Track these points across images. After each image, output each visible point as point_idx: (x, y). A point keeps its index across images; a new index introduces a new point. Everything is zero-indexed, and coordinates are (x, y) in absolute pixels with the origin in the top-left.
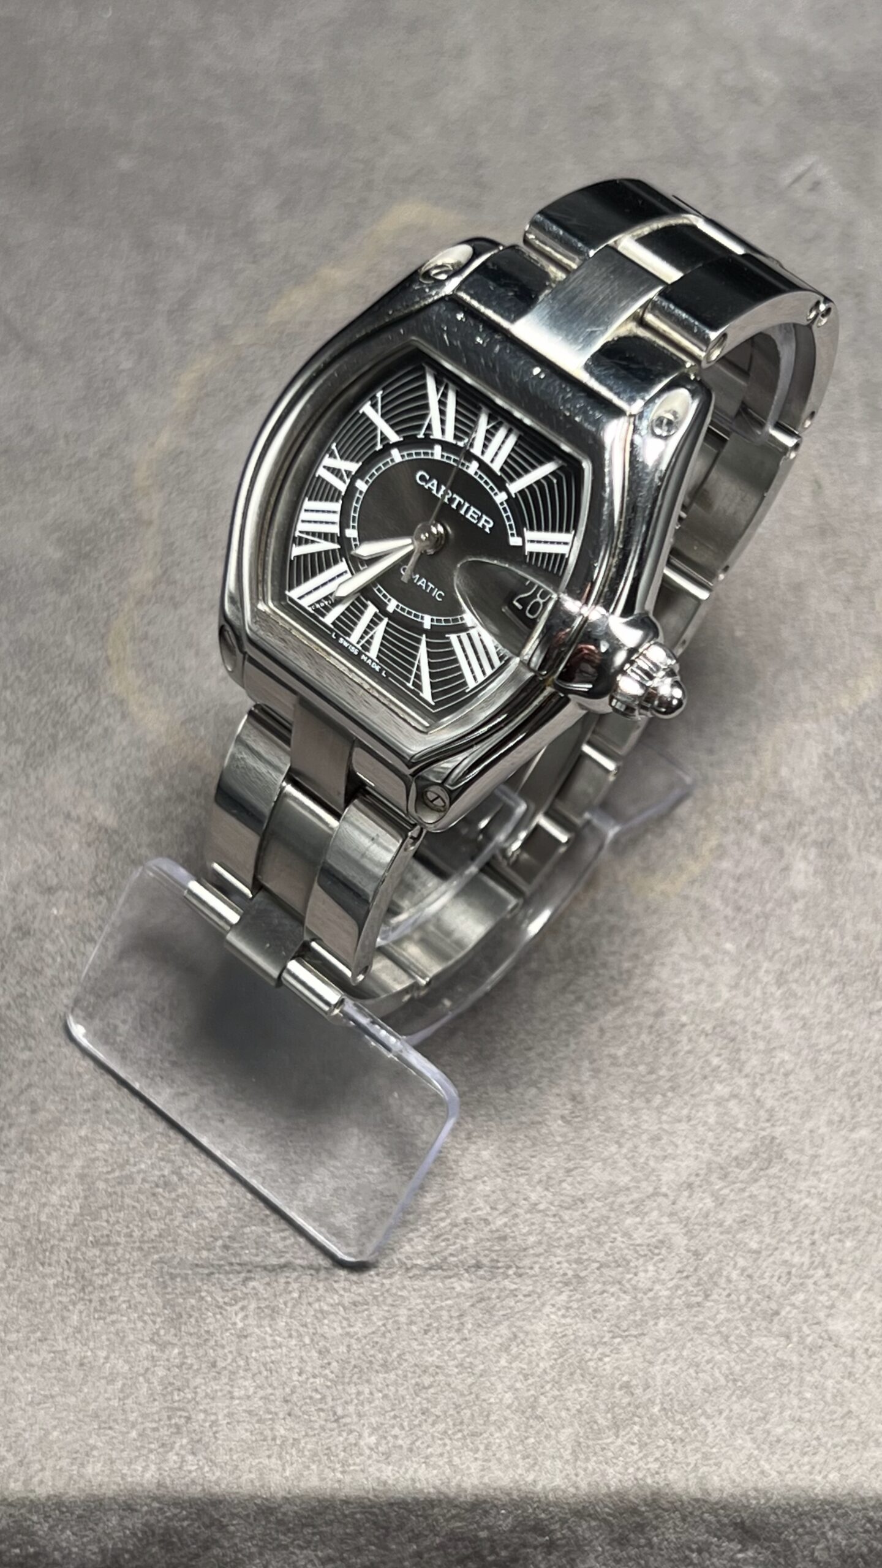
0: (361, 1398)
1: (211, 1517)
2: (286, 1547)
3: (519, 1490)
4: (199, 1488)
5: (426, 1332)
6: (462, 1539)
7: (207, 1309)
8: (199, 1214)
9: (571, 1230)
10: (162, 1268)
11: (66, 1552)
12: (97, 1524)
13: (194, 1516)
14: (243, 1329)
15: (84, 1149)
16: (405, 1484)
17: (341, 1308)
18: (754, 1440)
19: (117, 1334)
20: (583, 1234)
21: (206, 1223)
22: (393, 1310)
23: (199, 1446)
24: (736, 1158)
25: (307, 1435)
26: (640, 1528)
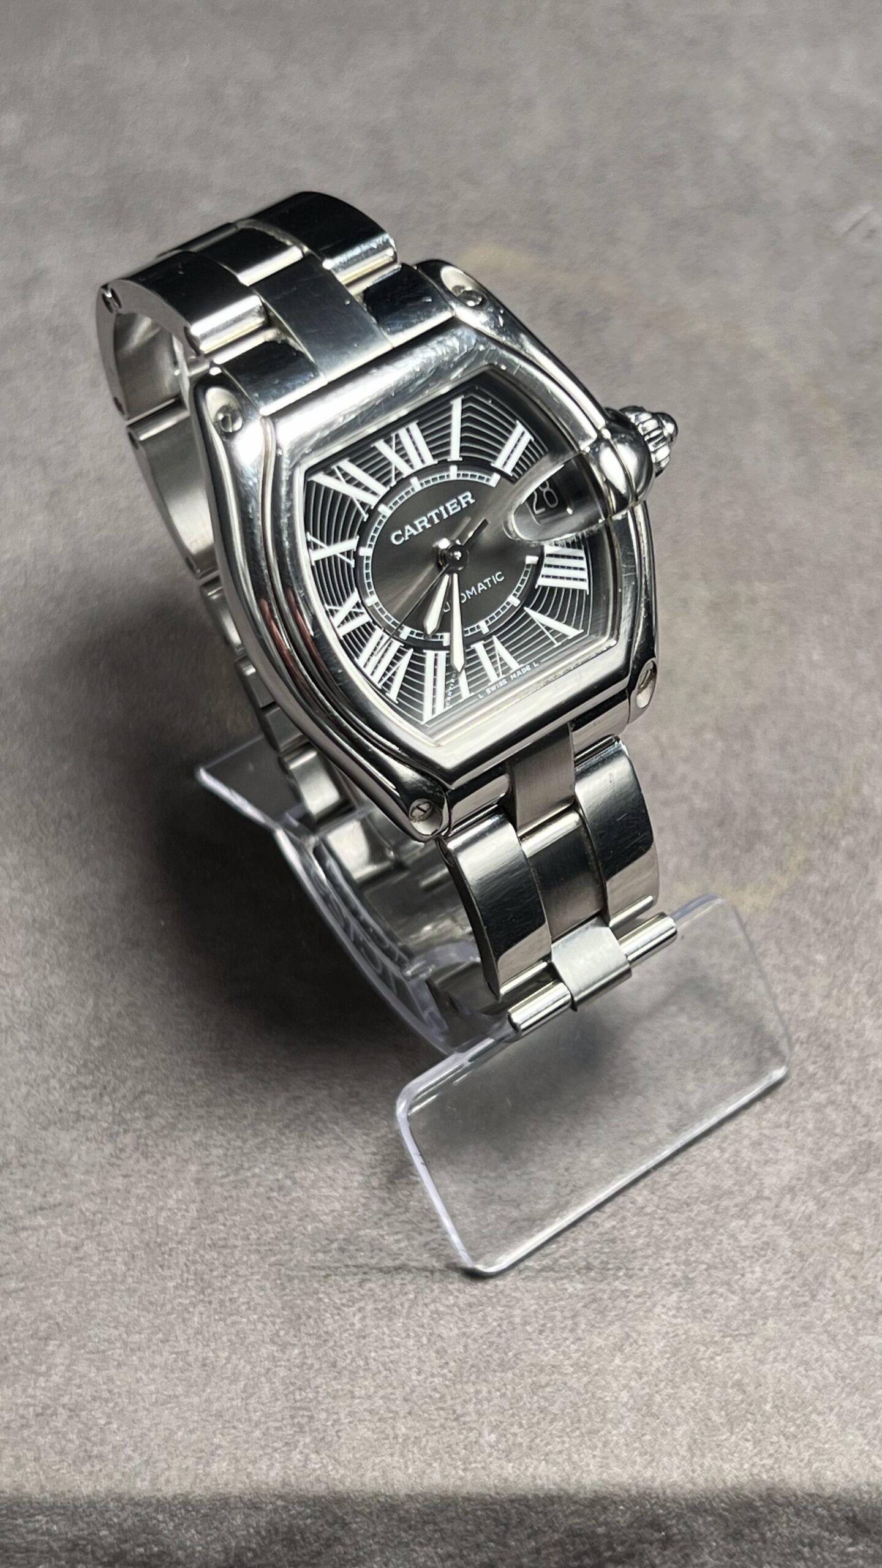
0: (480, 1397)
1: (335, 1515)
2: (407, 1545)
3: (637, 1487)
4: (323, 1486)
5: (541, 1332)
6: (581, 1535)
7: (325, 1311)
8: (315, 1217)
9: (678, 1233)
10: (279, 1270)
11: (189, 1551)
12: (221, 1523)
13: (318, 1514)
14: (361, 1330)
15: (199, 1154)
16: (526, 1481)
17: (456, 1309)
18: (865, 1436)
19: (237, 1335)
20: (690, 1237)
21: (320, 1226)
22: (507, 1311)
23: (321, 1444)
24: (835, 1163)
25: (427, 1433)
26: (754, 1523)
